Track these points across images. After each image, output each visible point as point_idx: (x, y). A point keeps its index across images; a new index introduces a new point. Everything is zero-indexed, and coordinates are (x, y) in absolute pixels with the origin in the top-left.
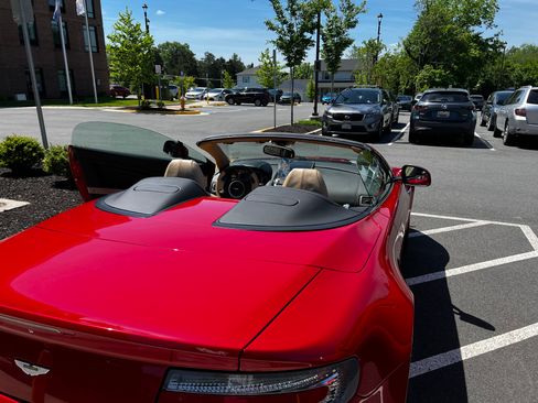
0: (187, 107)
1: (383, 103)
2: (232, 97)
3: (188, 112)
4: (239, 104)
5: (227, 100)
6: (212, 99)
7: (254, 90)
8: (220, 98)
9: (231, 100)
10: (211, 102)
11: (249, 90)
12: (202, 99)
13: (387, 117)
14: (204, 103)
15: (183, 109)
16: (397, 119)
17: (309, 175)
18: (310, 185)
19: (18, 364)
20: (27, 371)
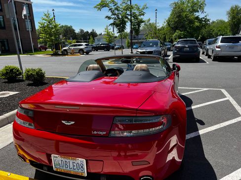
1: (161, 46)
2: (94, 47)
3: (75, 55)
7: (104, 44)
9: (94, 49)
11: (102, 44)
13: (163, 52)
16: (167, 53)
17: (143, 66)
18: (144, 70)
19: (63, 122)
20: (67, 124)
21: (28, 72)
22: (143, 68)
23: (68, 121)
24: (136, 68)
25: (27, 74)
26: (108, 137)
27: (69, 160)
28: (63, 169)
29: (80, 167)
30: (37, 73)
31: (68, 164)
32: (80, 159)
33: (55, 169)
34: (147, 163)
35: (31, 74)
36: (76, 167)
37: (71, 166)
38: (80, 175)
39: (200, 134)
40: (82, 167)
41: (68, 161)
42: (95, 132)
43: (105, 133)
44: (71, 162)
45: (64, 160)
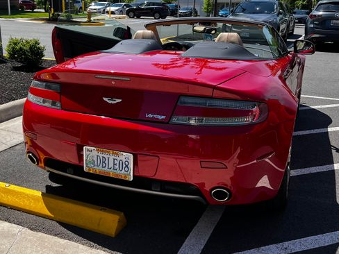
0: (92, 19)
1: (280, 13)
2: (132, 10)
3: (94, 23)
4: (138, 17)
5: (128, 13)
6: (113, 13)
7: (154, 4)
8: (121, 12)
9: (131, 14)
10: (113, 16)
11: (149, 4)
12: (104, 12)
13: (283, 27)
14: (106, 16)
15: (90, 21)
16: (293, 30)
17: (232, 36)
18: (233, 43)
19: (105, 99)
20: (110, 102)
21: (15, 44)
22: (232, 39)
23: (112, 98)
24: (220, 39)
25: (13, 48)
26: (168, 123)
27: (108, 156)
28: (99, 169)
29: (124, 166)
30: (31, 48)
31: (106, 162)
32: (124, 154)
33: (86, 169)
34: (224, 166)
35: (21, 49)
36: (117, 167)
37: (111, 165)
38: (123, 178)
39: (336, 169)
40: (127, 166)
41: (106, 156)
42: (150, 116)
43: (163, 117)
44: (112, 158)
45: (101, 155)
